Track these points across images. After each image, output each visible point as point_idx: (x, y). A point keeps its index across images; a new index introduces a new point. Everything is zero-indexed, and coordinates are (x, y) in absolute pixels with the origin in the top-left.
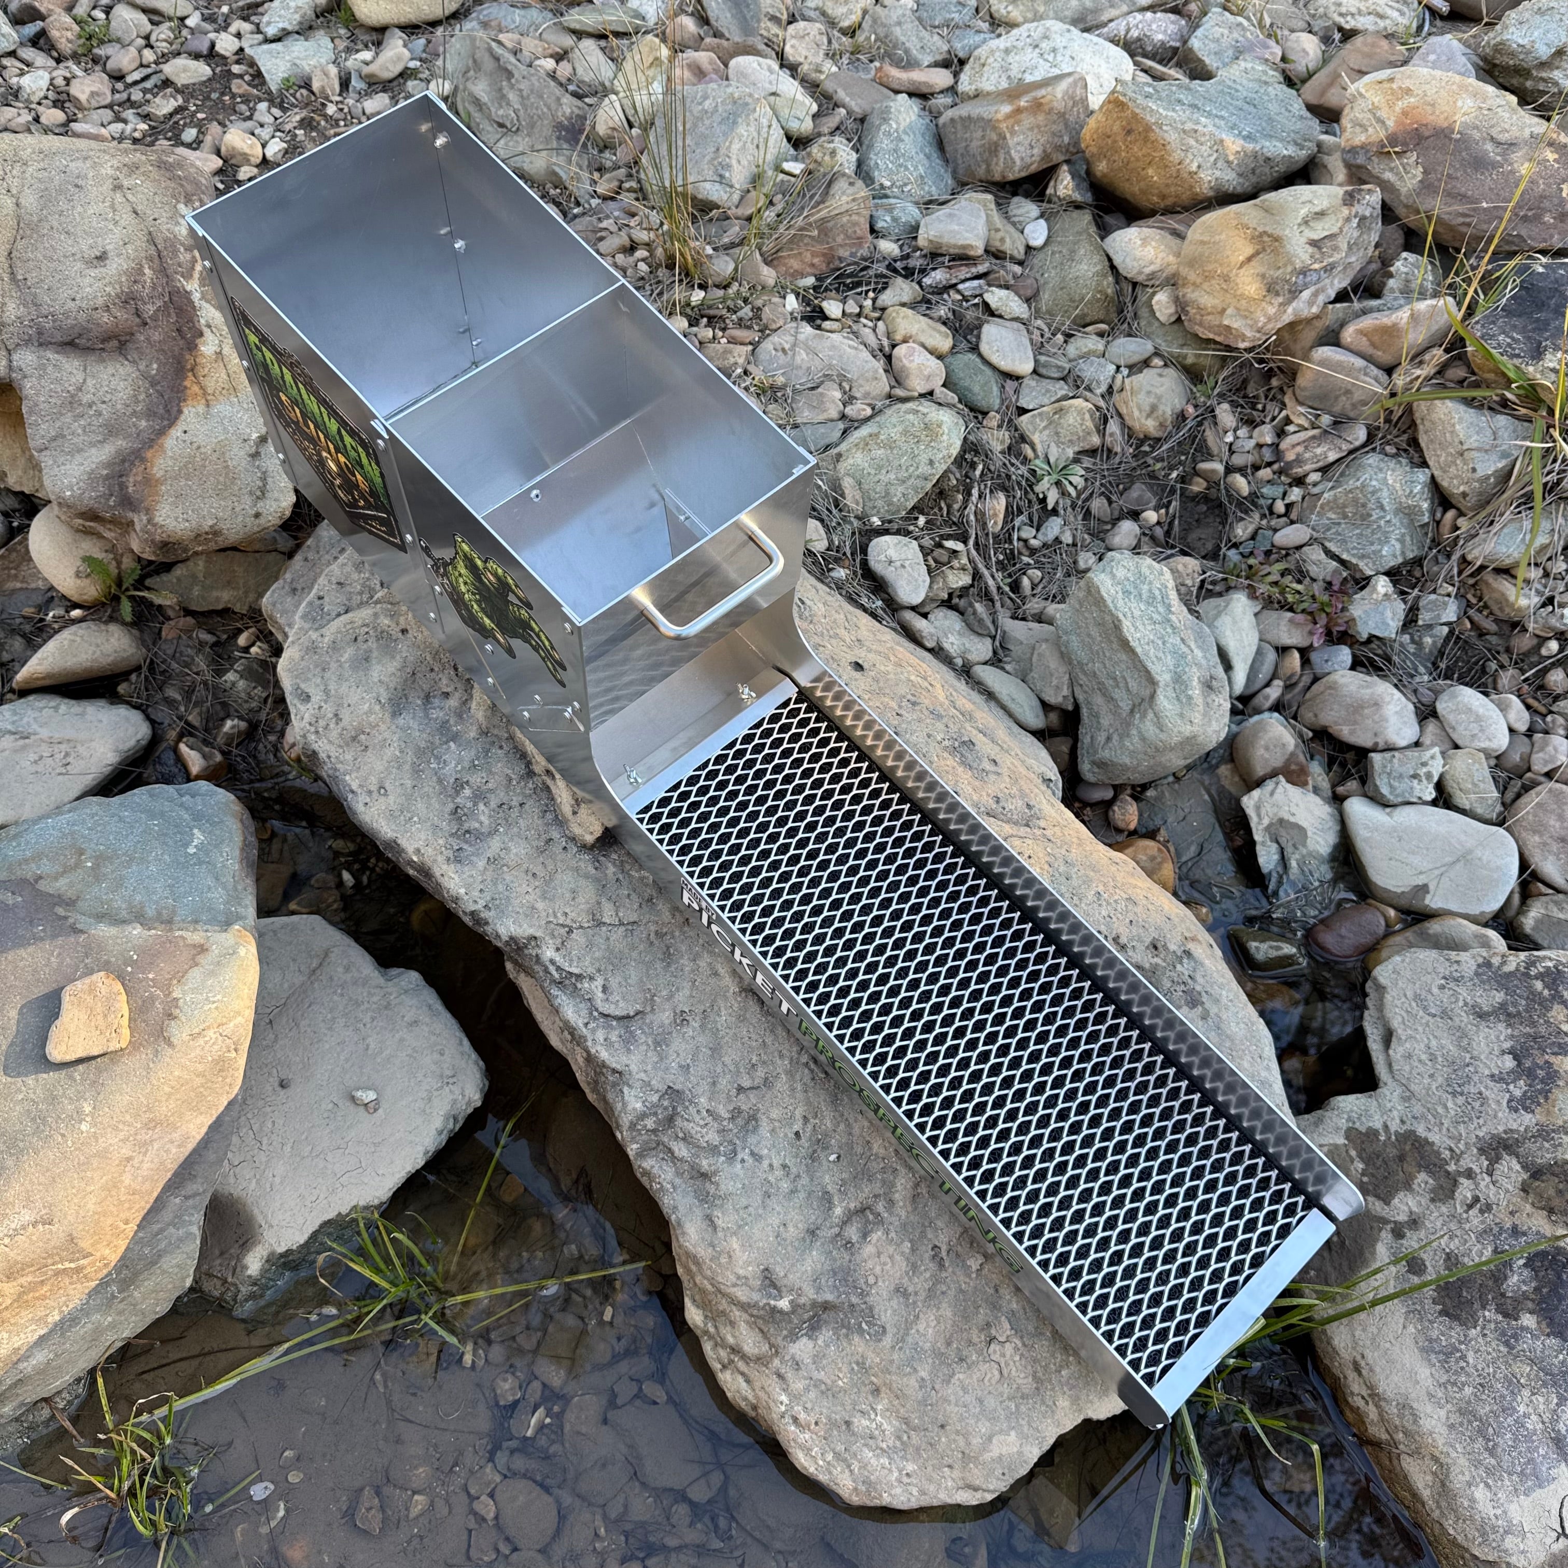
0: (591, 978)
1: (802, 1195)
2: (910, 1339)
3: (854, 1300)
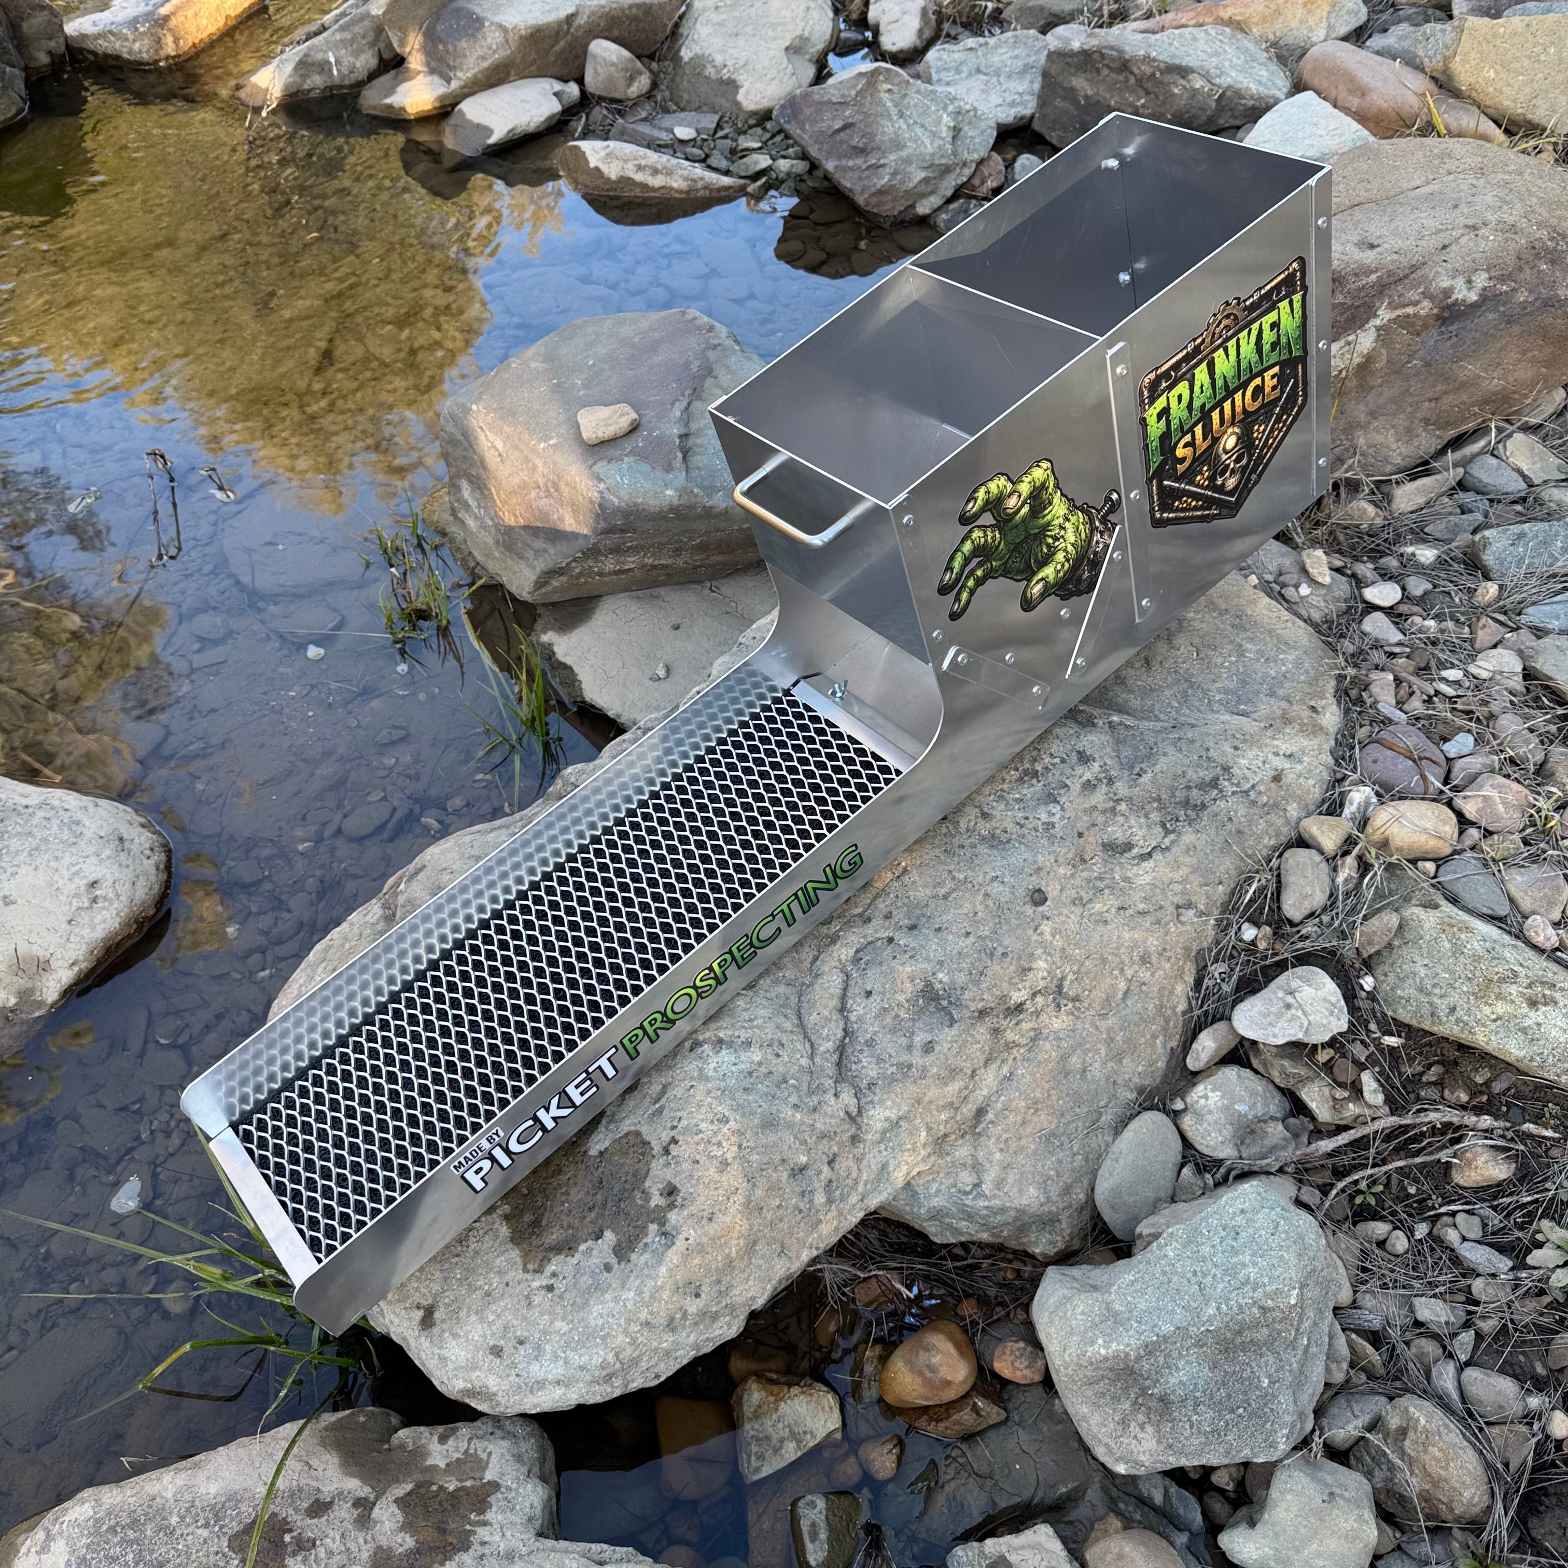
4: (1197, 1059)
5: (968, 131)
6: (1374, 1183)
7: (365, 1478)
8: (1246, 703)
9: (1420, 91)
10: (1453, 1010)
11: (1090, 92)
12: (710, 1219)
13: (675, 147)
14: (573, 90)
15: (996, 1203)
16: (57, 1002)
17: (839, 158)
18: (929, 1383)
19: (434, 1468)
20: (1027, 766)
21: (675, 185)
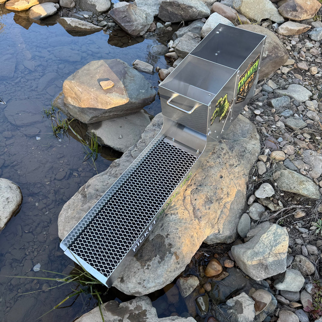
0: (137, 148)
1: (104, 187)
2: (82, 211)
3: (87, 201)
4: (250, 202)
5: (148, 18)
6: (282, 220)
7: (118, 315)
8: (244, 135)
9: (235, 13)
10: (294, 187)
11: (171, 10)
12: (179, 249)
13: (85, 19)
14: (58, 5)
15: (223, 235)
16: (4, 227)
17: (124, 23)
18: (216, 271)
19: (131, 310)
20: (213, 151)
21: (87, 28)
